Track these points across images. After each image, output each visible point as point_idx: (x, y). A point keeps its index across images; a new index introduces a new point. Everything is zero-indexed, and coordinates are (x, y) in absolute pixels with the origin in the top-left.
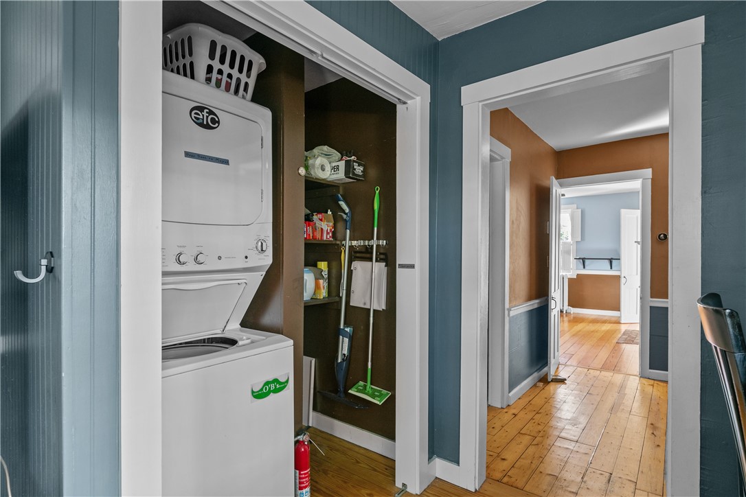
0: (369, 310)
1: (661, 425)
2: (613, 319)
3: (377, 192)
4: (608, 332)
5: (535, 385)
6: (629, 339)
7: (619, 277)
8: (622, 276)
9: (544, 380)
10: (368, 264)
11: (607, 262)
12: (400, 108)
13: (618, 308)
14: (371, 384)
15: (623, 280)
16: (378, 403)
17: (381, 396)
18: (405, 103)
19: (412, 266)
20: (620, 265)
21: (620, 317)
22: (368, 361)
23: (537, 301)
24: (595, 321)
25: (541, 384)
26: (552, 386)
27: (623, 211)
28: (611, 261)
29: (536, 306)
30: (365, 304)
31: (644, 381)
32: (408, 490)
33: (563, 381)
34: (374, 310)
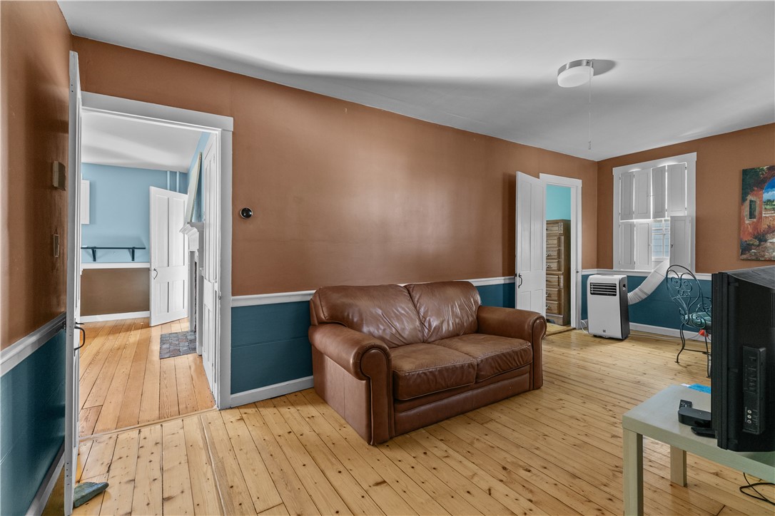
4: (138, 343)
7: (148, 270)
8: (153, 269)
11: (127, 254)
13: (146, 306)
15: (153, 274)
20: (147, 254)
21: (149, 318)
27: (153, 190)
28: (132, 250)
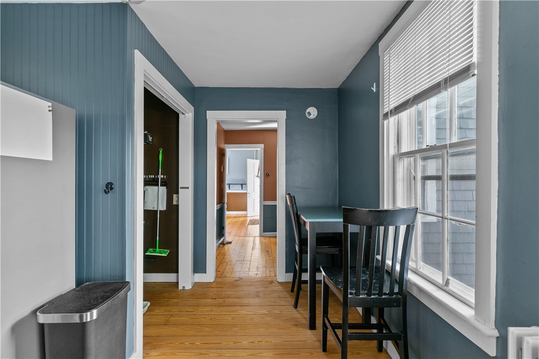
0: (157, 211)
1: (270, 250)
2: (244, 216)
3: (161, 151)
4: (243, 221)
5: (219, 246)
6: (253, 222)
7: (247, 193)
9: (223, 244)
10: (156, 188)
11: (240, 186)
12: (181, 115)
13: (246, 210)
14: (159, 248)
15: (248, 195)
16: (165, 255)
17: (165, 252)
18: (184, 115)
19: (188, 188)
20: (247, 186)
21: (247, 214)
22: (157, 236)
23: (219, 205)
24: (236, 217)
25: (221, 246)
26: (226, 247)
27: (248, 160)
28: (242, 185)
29: (219, 208)
30: (154, 208)
31: (261, 238)
32: (186, 288)
33: (230, 243)
34: (160, 211)
